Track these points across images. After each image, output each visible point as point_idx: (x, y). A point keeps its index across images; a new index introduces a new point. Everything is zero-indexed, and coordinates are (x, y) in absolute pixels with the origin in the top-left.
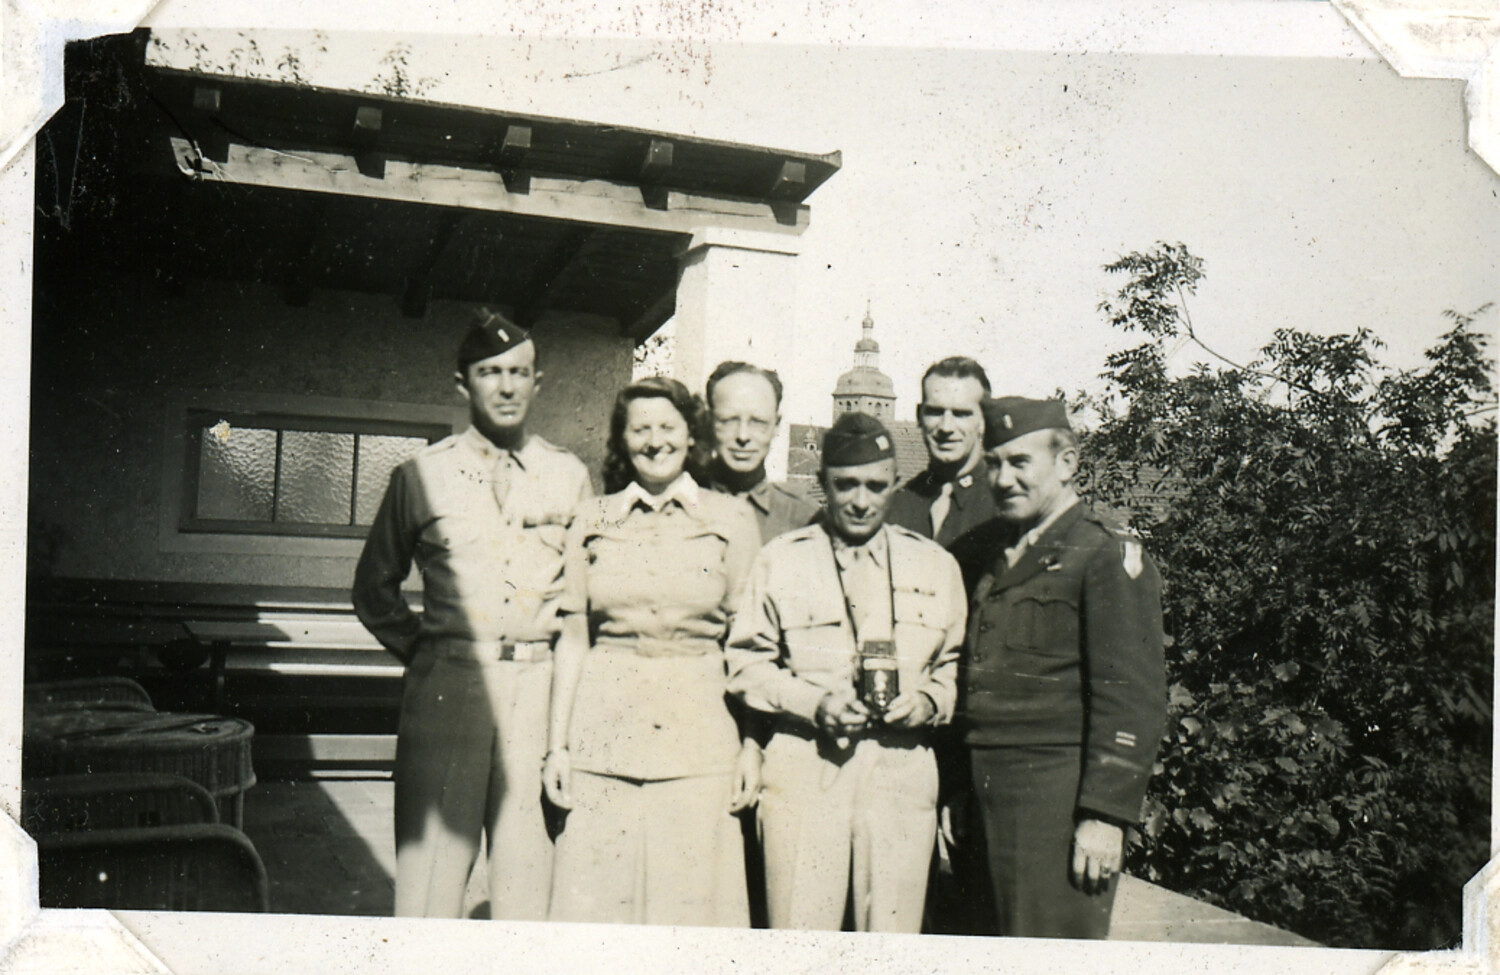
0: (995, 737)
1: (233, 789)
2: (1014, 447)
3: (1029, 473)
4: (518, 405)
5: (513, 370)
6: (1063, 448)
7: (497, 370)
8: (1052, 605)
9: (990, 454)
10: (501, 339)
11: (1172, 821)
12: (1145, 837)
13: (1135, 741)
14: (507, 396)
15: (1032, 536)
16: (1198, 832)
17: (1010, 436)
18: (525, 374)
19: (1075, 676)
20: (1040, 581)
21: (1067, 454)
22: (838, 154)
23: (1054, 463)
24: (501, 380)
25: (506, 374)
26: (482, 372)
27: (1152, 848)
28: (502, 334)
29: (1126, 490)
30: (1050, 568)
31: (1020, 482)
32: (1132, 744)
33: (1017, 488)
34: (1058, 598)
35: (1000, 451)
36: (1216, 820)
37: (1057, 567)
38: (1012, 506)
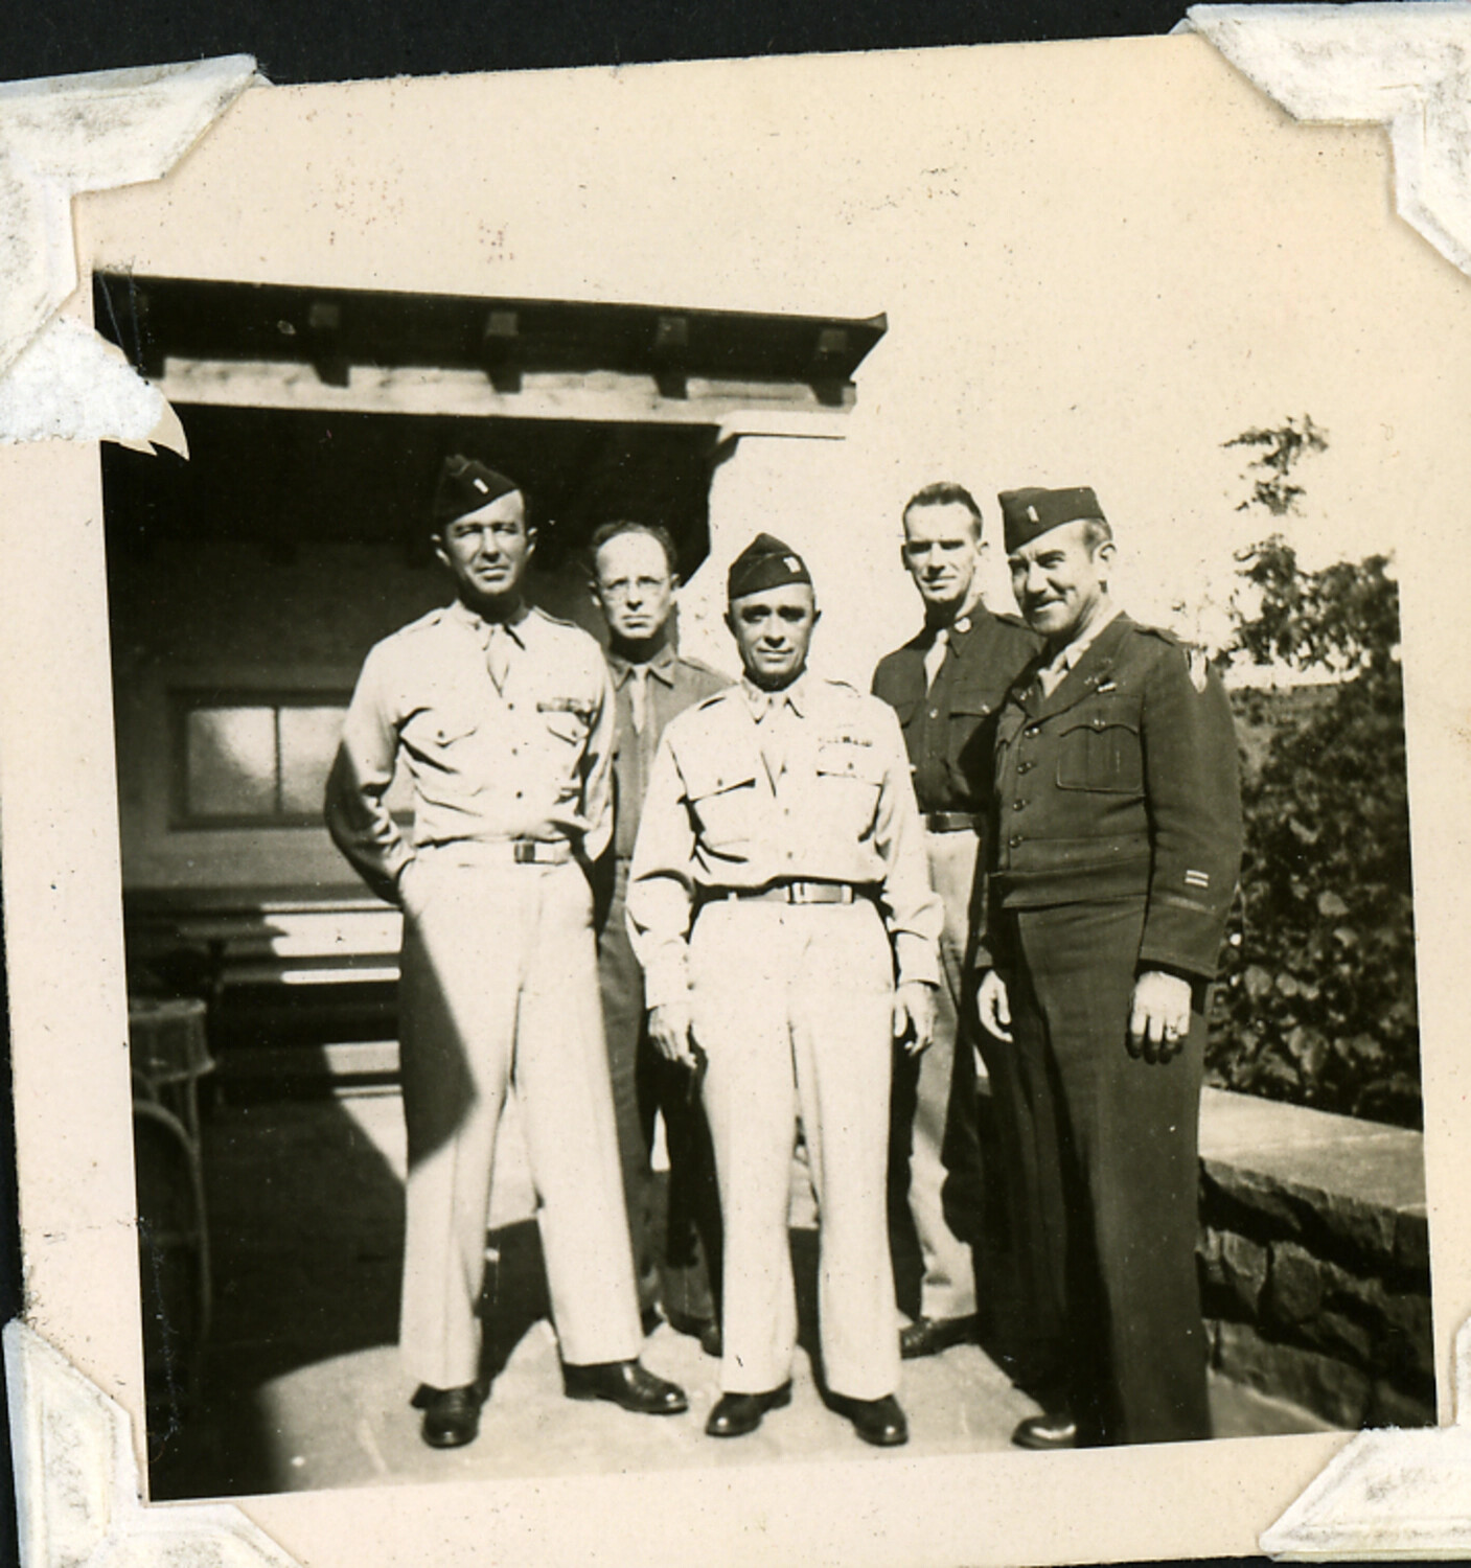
0: (1044, 895)
1: (181, 1075)
2: (1043, 544)
3: (1063, 573)
4: (505, 567)
5: (497, 527)
6: (1099, 543)
7: (477, 528)
8: (1109, 732)
9: (1016, 557)
10: (478, 490)
11: (1333, 1052)
12: (1302, 1075)
13: (1208, 881)
14: (492, 558)
15: (1073, 653)
16: (1363, 1061)
17: (1037, 531)
18: (512, 530)
19: (1138, 815)
20: (1092, 704)
21: (1104, 549)
22: (883, 316)
23: (1091, 560)
24: (483, 539)
25: (488, 531)
26: (461, 532)
27: (1312, 1087)
28: (479, 484)
29: (1266, 704)
30: (1101, 689)
31: (1052, 584)
32: (1205, 884)
33: (1051, 592)
34: (1117, 722)
35: (1026, 551)
36: (1383, 1048)
37: (1110, 686)
38: (1047, 615)
